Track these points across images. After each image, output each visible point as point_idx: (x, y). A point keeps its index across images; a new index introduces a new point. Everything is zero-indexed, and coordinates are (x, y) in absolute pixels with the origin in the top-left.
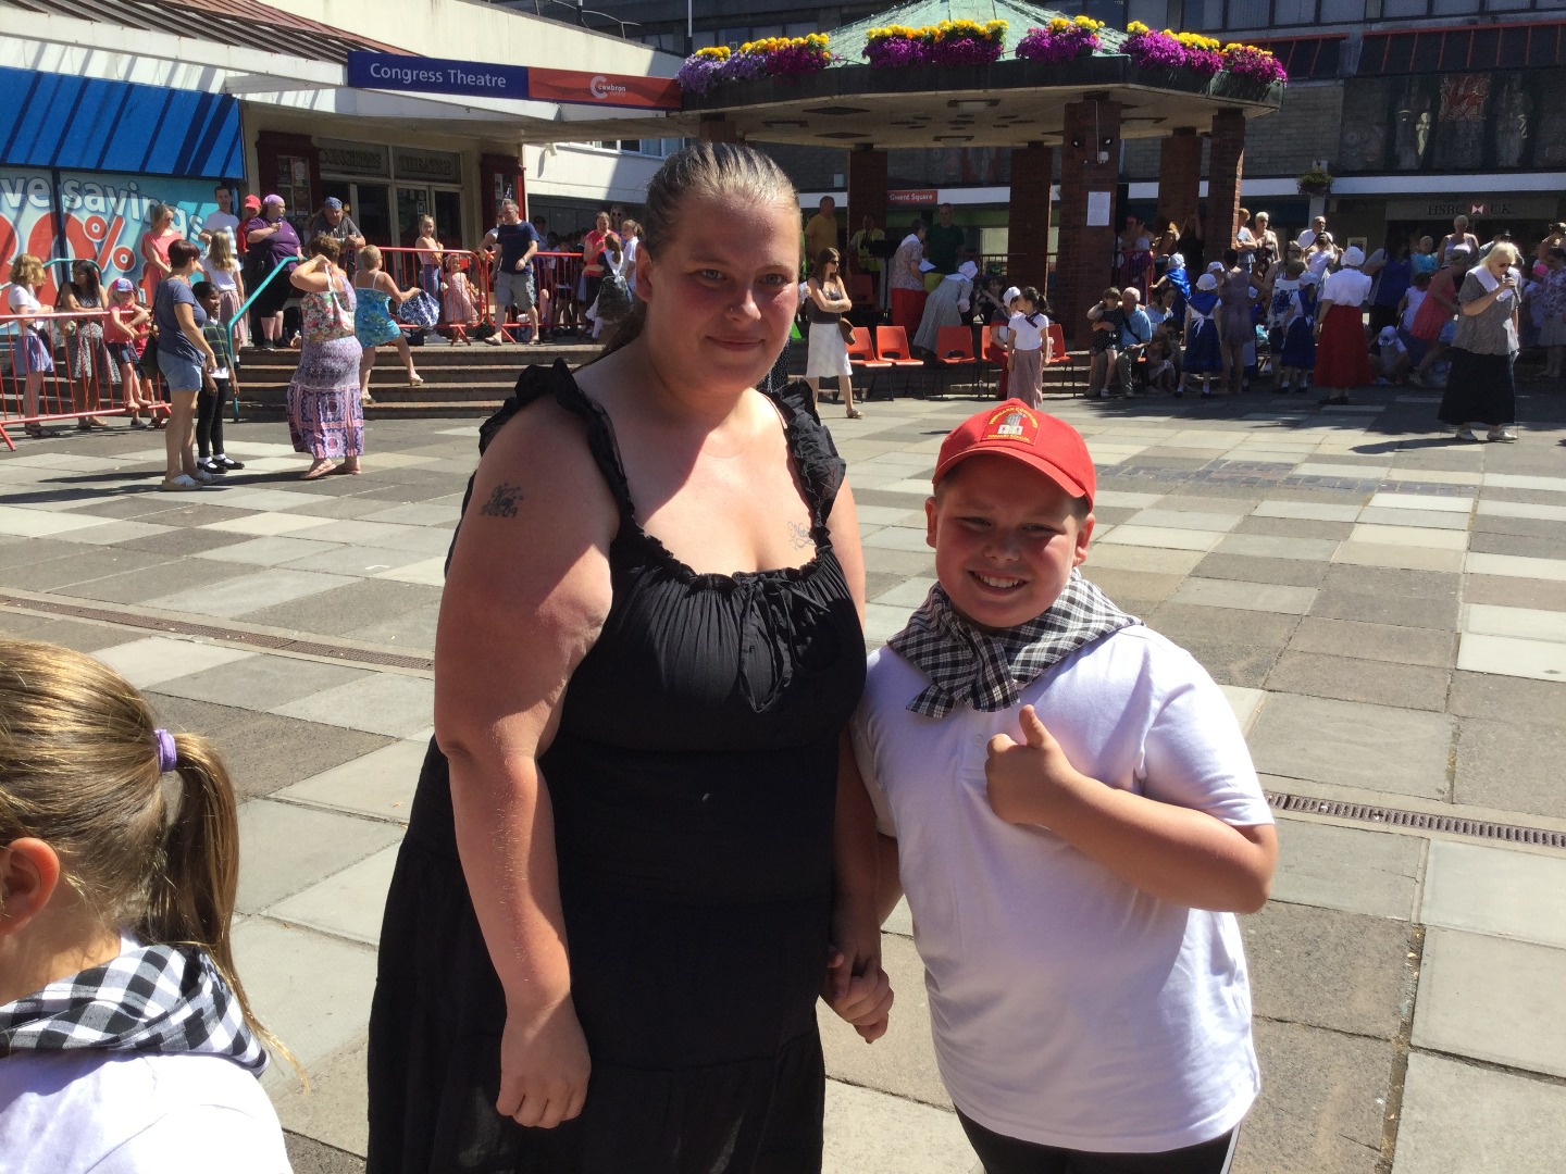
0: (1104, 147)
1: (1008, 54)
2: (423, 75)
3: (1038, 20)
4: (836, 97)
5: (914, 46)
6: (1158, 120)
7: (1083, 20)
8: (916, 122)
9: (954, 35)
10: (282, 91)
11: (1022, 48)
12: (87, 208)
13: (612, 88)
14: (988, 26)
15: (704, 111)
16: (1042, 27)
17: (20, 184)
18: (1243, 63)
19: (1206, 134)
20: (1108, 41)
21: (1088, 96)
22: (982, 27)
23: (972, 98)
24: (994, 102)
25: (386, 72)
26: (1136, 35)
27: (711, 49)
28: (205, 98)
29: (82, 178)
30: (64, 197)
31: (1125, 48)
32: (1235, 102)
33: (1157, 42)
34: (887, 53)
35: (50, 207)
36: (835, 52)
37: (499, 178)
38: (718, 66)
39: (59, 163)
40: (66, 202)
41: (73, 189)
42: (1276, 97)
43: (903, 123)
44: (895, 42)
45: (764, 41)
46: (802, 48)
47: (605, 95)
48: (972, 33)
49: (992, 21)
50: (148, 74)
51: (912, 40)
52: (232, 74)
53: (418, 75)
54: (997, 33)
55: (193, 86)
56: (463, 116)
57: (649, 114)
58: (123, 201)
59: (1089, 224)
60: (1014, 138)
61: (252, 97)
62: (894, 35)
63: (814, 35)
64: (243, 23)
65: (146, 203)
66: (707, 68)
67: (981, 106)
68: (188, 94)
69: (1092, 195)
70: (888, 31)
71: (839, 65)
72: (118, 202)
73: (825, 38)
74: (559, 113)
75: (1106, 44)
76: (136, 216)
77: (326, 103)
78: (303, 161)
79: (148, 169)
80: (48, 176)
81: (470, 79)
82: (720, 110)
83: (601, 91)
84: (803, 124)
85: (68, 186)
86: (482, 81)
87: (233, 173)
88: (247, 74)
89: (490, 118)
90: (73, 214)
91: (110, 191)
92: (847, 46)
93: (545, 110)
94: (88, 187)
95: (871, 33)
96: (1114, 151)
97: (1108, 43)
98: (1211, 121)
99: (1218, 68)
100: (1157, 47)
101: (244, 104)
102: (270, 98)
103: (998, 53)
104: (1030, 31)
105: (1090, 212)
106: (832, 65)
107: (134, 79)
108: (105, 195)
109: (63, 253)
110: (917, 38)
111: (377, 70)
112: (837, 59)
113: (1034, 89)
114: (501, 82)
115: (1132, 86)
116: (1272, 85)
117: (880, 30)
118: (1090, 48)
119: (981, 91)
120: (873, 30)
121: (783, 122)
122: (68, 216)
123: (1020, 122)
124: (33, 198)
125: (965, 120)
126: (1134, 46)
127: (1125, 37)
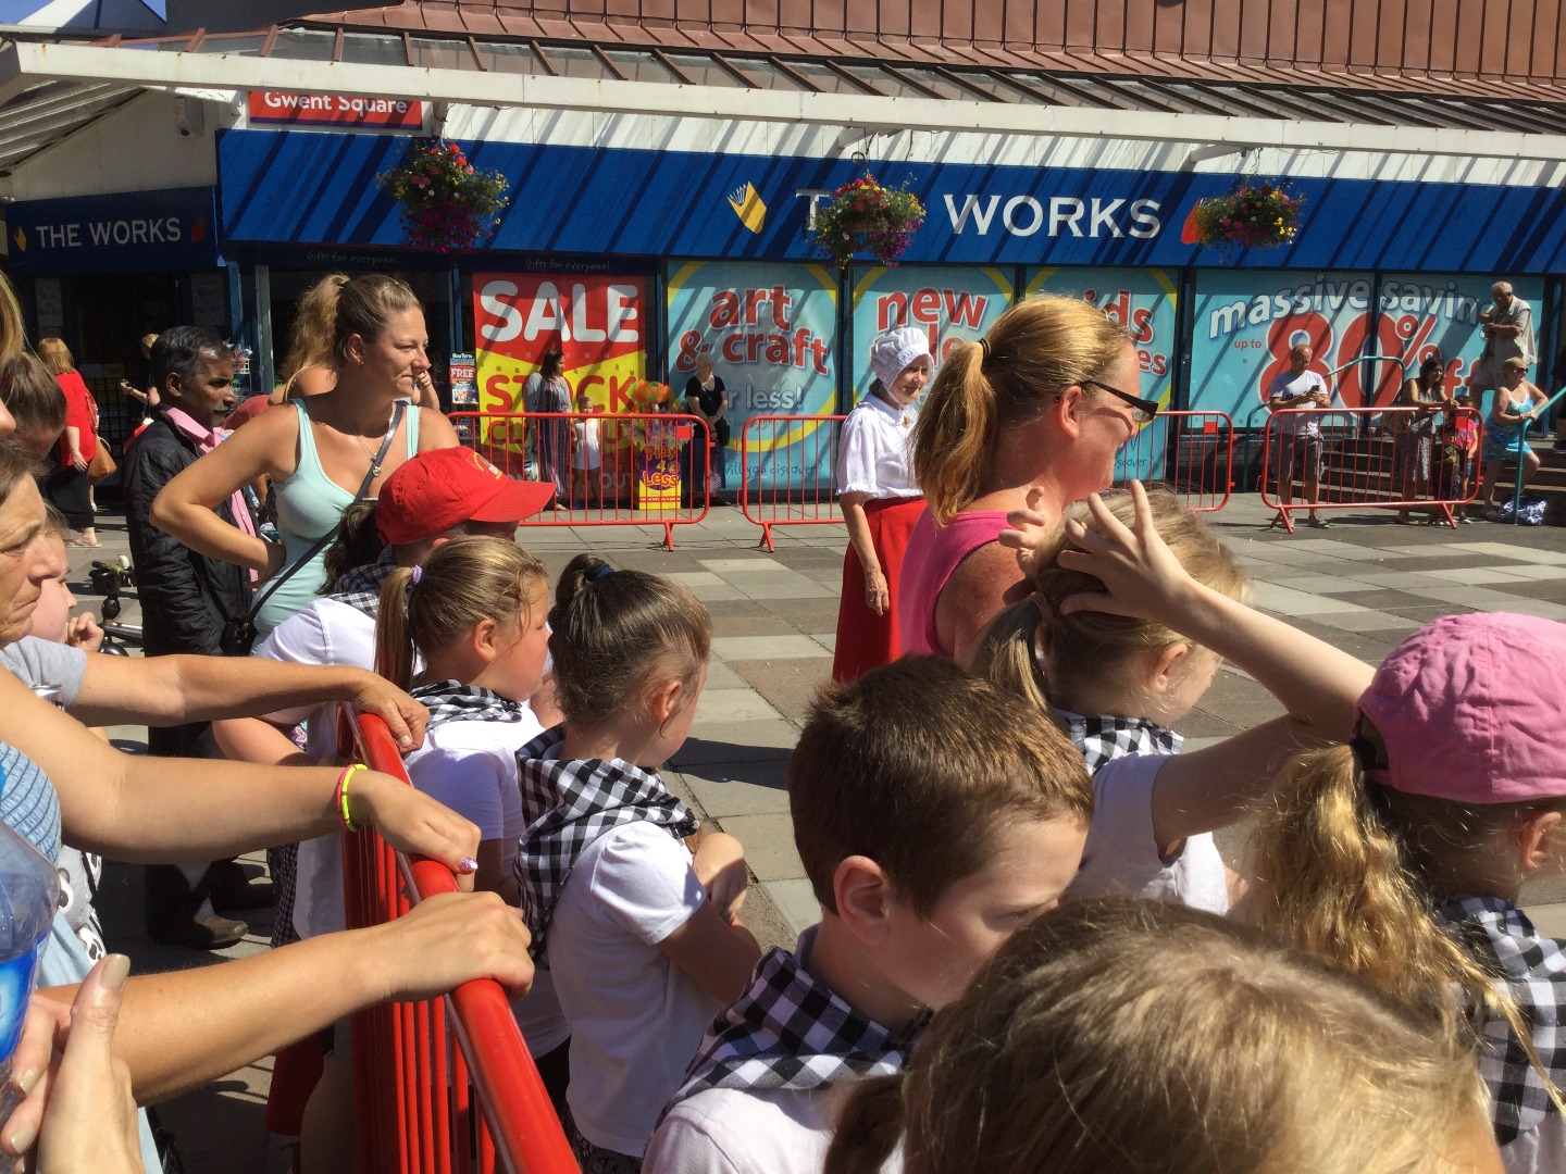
12: (1400, 308)
17: (1344, 286)
28: (1541, 192)
29: (1404, 279)
35: (1367, 308)
39: (1382, 266)
41: (1392, 290)
50: (1486, 174)
55: (1530, 182)
58: (1438, 300)
65: (1461, 300)
68: (1524, 190)
72: (1434, 299)
76: (1450, 314)
79: (1467, 267)
80: (1371, 278)
85: (1387, 288)
87: (1557, 269)
90: (1387, 314)
91: (1427, 290)
94: (1407, 288)
107: (1471, 183)
108: (1422, 295)
109: (1372, 351)
122: (1382, 315)
124: (1352, 300)
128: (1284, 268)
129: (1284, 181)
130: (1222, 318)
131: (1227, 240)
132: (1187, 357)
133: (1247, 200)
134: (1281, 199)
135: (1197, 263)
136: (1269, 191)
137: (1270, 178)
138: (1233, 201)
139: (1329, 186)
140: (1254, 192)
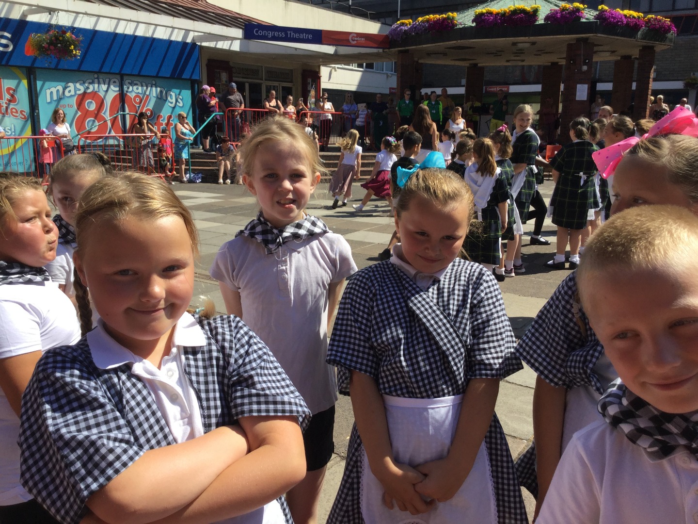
0: (585, 64)
1: (541, 20)
2: (276, 34)
3: (556, 5)
4: (459, 41)
5: (496, 17)
6: (613, 52)
7: (577, 4)
8: (497, 53)
9: (515, 12)
10: (217, 41)
11: (547, 18)
12: (134, 91)
13: (359, 39)
14: (532, 8)
15: (400, 49)
16: (557, 8)
17: (107, 80)
18: (654, 25)
19: (636, 58)
20: (589, 15)
21: (578, 40)
22: (528, 8)
23: (523, 41)
24: (533, 43)
25: (260, 33)
26: (603, 11)
27: (403, 21)
28: (184, 44)
29: (133, 78)
30: (125, 86)
31: (597, 17)
32: (650, 43)
33: (612, 14)
34: (484, 21)
35: (119, 90)
36: (460, 21)
37: (310, 80)
38: (406, 29)
39: (122, 72)
40: (125, 88)
41: (129, 83)
42: (671, 40)
43: (491, 53)
44: (487, 16)
45: (427, 17)
46: (444, 19)
47: (355, 42)
48: (523, 11)
49: (534, 6)
50: (161, 34)
51: (496, 15)
52: (196, 34)
53: (274, 34)
54: (536, 11)
55: (180, 39)
56: (294, 52)
57: (375, 50)
58: (149, 88)
59: (577, 99)
60: (544, 60)
61: (204, 44)
62: (487, 13)
63: (450, 13)
64: (201, 12)
65: (159, 89)
66: (401, 29)
67: (527, 45)
68: (177, 42)
69: (579, 86)
70: (484, 11)
71: (461, 27)
72: (147, 88)
73: (455, 14)
74: (336, 51)
75: (588, 16)
76: (155, 95)
77: (236, 46)
78: (226, 72)
79: (160, 75)
80: (118, 77)
81: (297, 36)
82: (407, 48)
83: (354, 40)
84: (445, 54)
85: (127, 82)
86: (301, 36)
87: (195, 77)
88: (203, 34)
89: (306, 53)
90: (128, 94)
91: (144, 84)
92: (465, 19)
93: (329, 50)
94: (135, 82)
95: (476, 12)
96: (590, 65)
97: (589, 16)
98: (638, 52)
99: (642, 26)
100: (612, 17)
101: (201, 47)
102: (212, 44)
103: (536, 20)
104: (551, 10)
105: (578, 94)
106: (458, 27)
107: (155, 36)
108: (142, 86)
109: (124, 111)
110: (498, 14)
111: (257, 32)
112: (461, 24)
113: (552, 37)
114: (310, 36)
115: (599, 35)
116: (669, 35)
117: (480, 10)
118: (579, 18)
119: (527, 38)
120: (478, 11)
121: (436, 54)
122: (126, 94)
123: (547, 53)
124: (112, 87)
125: (521, 52)
126: (601, 16)
127: (597, 13)
128: (79, 70)
129: (73, 29)
130: (51, 93)
131: (48, 55)
132: (37, 111)
133: (55, 36)
134: (71, 37)
135: (35, 66)
136: (64, 32)
137: (65, 27)
138: (48, 36)
139: (94, 34)
140: (58, 32)
